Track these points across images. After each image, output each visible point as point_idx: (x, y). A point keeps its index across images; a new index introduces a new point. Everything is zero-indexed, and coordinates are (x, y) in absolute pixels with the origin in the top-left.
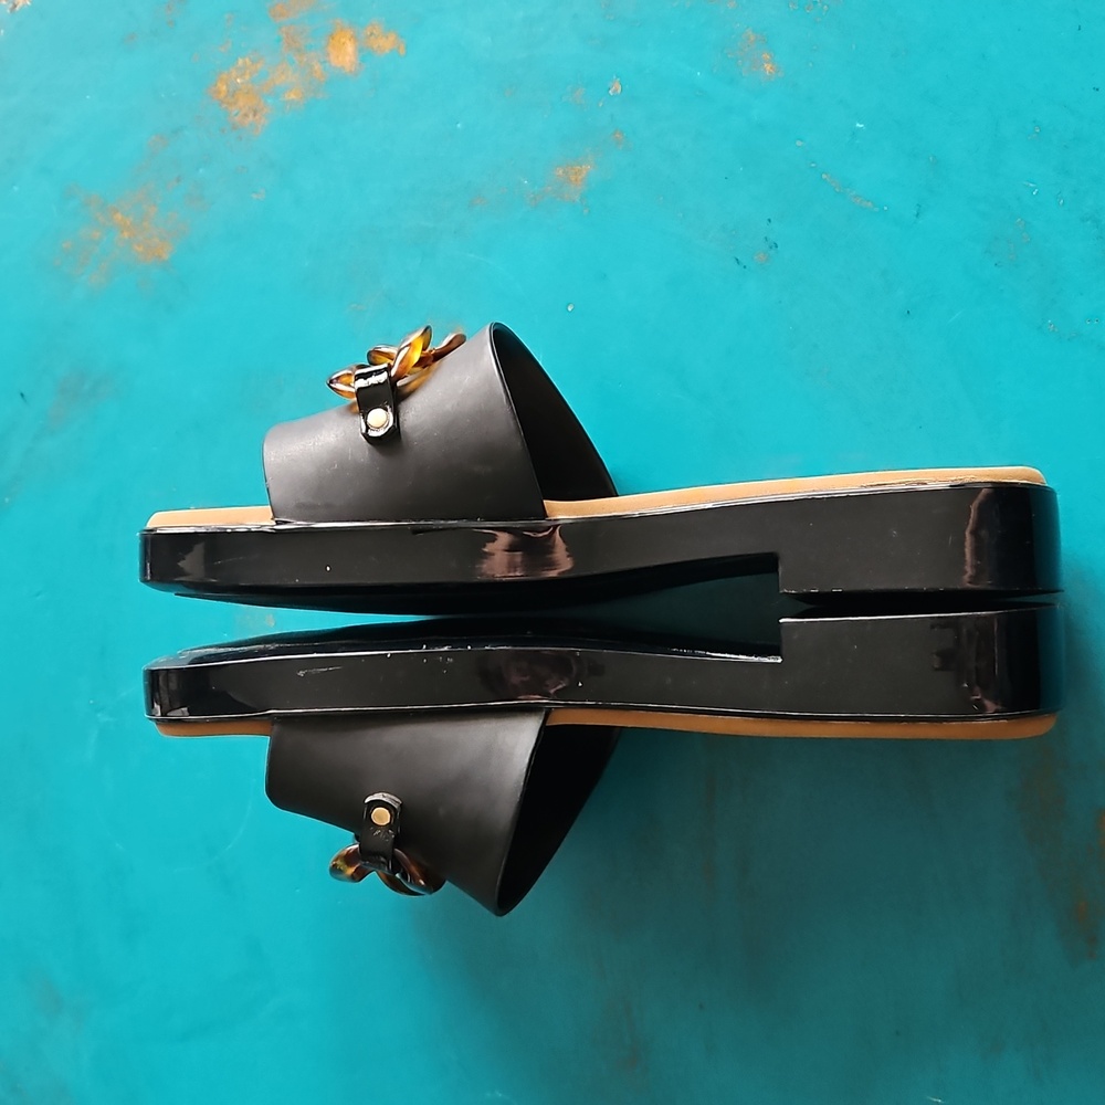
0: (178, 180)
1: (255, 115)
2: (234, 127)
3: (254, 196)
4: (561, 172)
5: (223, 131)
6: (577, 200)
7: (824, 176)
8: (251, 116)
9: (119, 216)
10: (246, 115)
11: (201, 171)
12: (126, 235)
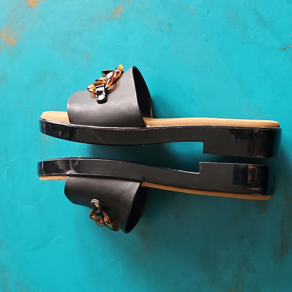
0: (17, 22)
1: (35, 3)
2: (30, 7)
3: (36, 25)
4: (114, 11)
5: (27, 8)
6: (119, 18)
7: (183, 5)
8: (34, 3)
9: (3, 34)
10: (33, 3)
11: (22, 19)
12: (5, 39)
